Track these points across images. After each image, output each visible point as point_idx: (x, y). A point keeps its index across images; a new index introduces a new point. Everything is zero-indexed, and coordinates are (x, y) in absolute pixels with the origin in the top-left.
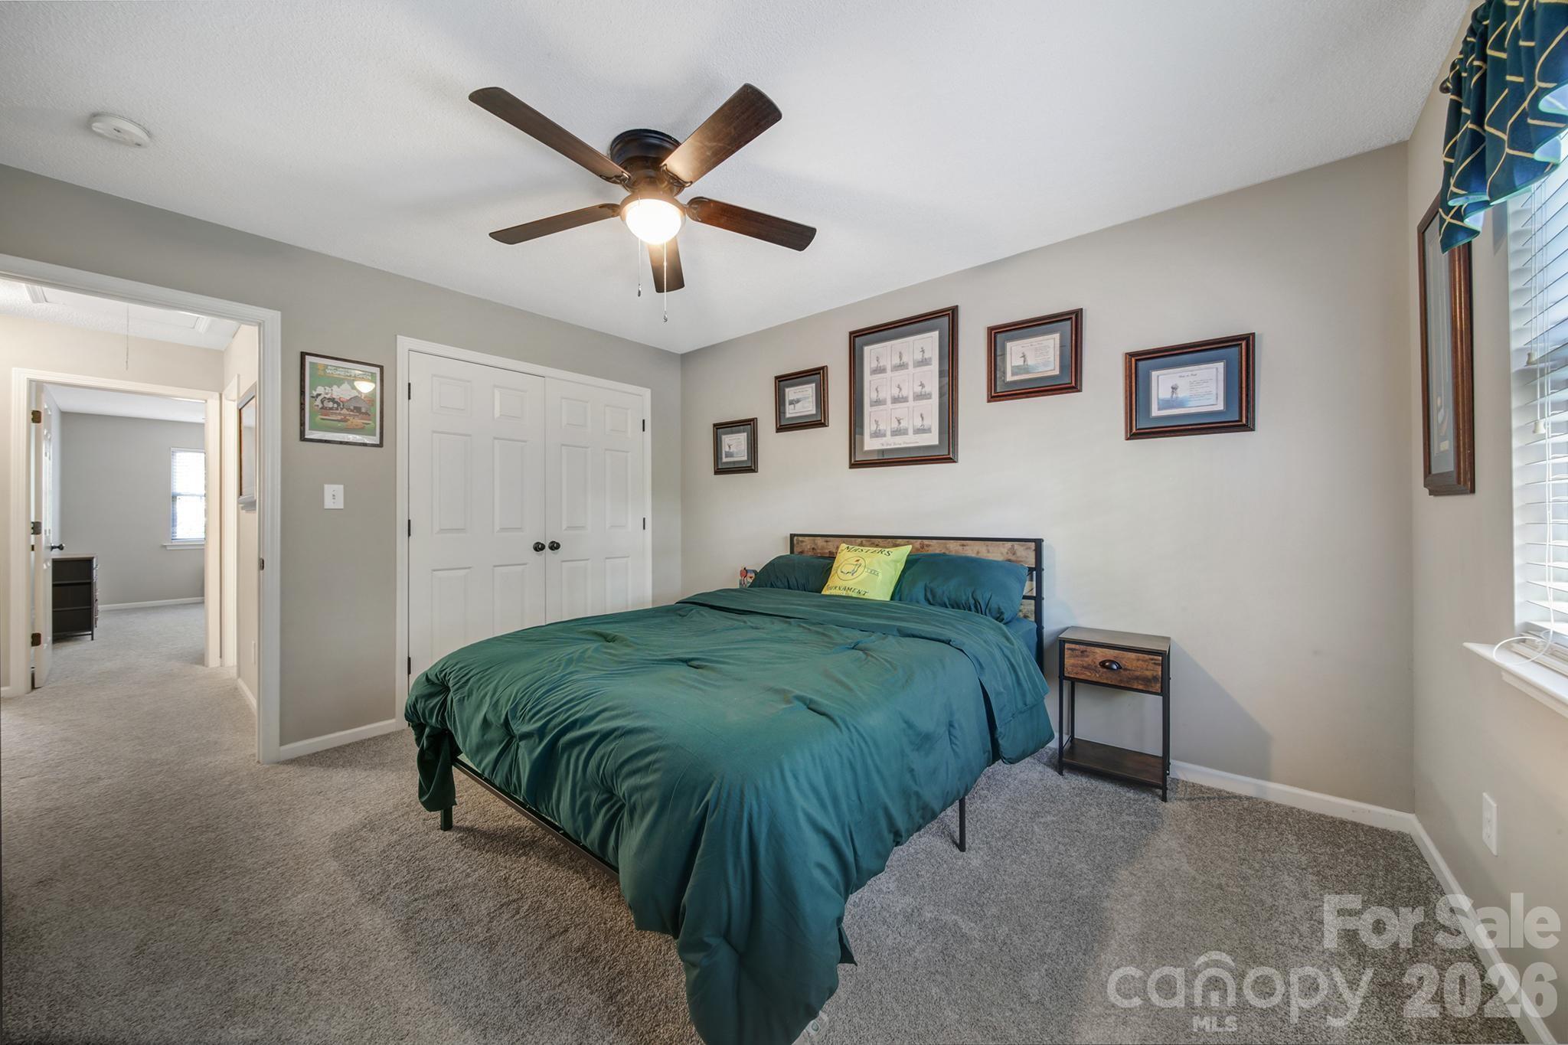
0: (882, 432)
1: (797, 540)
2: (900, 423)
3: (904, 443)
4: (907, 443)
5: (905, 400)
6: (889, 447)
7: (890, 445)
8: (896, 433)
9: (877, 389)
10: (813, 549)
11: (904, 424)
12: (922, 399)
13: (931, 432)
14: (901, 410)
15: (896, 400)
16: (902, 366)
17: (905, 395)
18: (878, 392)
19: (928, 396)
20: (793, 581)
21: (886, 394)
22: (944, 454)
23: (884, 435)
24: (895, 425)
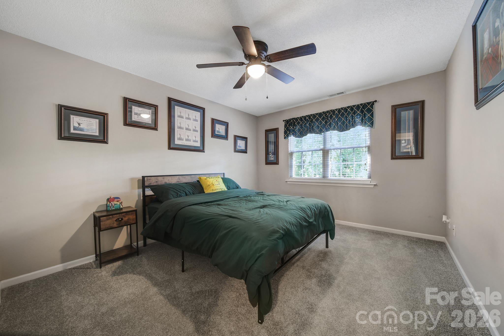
0: (182, 139)
1: (147, 180)
2: (188, 137)
3: (190, 144)
4: (191, 144)
5: (190, 130)
6: (184, 144)
7: (185, 144)
8: (187, 140)
9: (180, 123)
10: (156, 182)
11: (190, 138)
12: (195, 131)
13: (198, 142)
14: (188, 133)
15: (187, 129)
16: (189, 119)
17: (190, 128)
18: (180, 124)
19: (197, 131)
20: (187, 192)
21: (184, 126)
22: (201, 149)
23: (183, 140)
24: (187, 137)
